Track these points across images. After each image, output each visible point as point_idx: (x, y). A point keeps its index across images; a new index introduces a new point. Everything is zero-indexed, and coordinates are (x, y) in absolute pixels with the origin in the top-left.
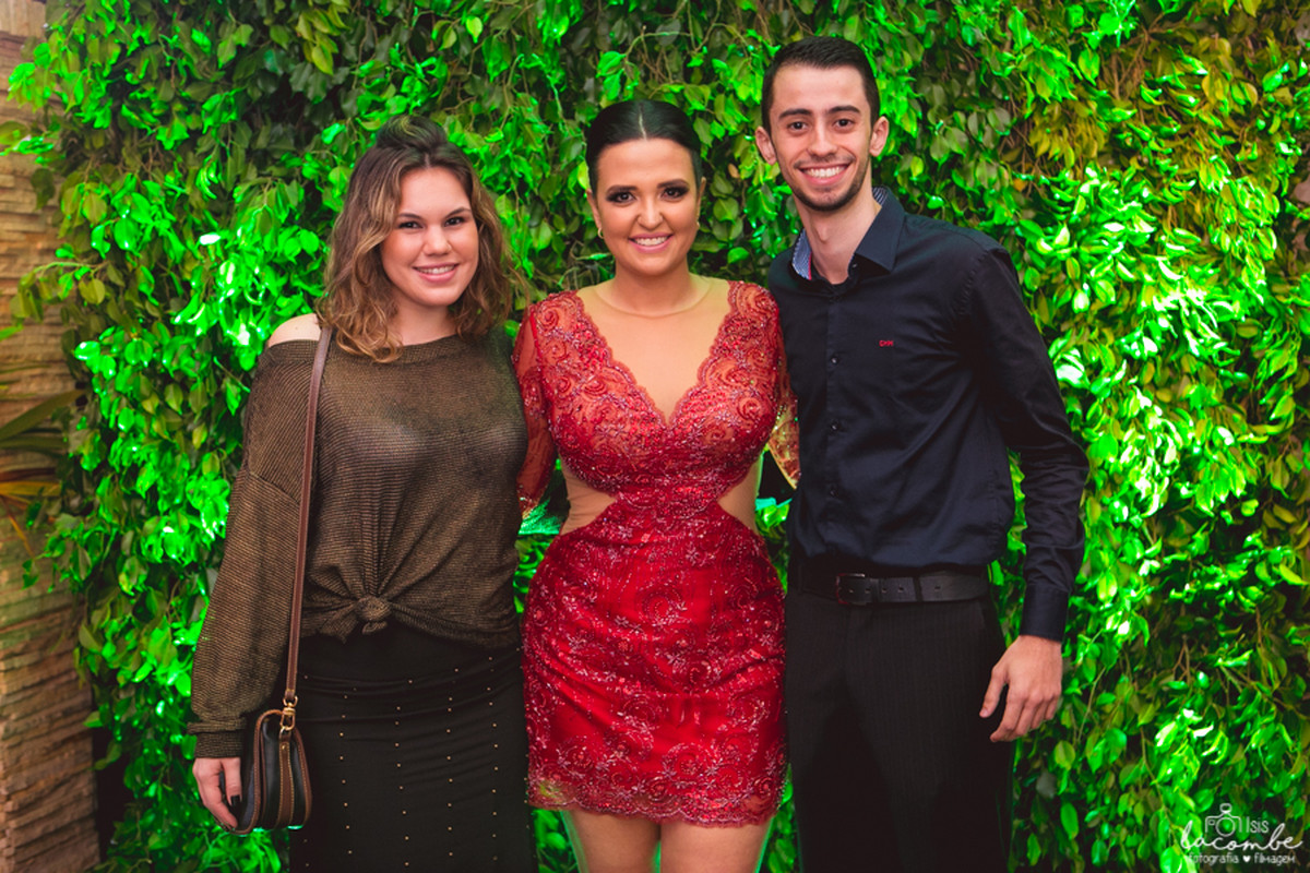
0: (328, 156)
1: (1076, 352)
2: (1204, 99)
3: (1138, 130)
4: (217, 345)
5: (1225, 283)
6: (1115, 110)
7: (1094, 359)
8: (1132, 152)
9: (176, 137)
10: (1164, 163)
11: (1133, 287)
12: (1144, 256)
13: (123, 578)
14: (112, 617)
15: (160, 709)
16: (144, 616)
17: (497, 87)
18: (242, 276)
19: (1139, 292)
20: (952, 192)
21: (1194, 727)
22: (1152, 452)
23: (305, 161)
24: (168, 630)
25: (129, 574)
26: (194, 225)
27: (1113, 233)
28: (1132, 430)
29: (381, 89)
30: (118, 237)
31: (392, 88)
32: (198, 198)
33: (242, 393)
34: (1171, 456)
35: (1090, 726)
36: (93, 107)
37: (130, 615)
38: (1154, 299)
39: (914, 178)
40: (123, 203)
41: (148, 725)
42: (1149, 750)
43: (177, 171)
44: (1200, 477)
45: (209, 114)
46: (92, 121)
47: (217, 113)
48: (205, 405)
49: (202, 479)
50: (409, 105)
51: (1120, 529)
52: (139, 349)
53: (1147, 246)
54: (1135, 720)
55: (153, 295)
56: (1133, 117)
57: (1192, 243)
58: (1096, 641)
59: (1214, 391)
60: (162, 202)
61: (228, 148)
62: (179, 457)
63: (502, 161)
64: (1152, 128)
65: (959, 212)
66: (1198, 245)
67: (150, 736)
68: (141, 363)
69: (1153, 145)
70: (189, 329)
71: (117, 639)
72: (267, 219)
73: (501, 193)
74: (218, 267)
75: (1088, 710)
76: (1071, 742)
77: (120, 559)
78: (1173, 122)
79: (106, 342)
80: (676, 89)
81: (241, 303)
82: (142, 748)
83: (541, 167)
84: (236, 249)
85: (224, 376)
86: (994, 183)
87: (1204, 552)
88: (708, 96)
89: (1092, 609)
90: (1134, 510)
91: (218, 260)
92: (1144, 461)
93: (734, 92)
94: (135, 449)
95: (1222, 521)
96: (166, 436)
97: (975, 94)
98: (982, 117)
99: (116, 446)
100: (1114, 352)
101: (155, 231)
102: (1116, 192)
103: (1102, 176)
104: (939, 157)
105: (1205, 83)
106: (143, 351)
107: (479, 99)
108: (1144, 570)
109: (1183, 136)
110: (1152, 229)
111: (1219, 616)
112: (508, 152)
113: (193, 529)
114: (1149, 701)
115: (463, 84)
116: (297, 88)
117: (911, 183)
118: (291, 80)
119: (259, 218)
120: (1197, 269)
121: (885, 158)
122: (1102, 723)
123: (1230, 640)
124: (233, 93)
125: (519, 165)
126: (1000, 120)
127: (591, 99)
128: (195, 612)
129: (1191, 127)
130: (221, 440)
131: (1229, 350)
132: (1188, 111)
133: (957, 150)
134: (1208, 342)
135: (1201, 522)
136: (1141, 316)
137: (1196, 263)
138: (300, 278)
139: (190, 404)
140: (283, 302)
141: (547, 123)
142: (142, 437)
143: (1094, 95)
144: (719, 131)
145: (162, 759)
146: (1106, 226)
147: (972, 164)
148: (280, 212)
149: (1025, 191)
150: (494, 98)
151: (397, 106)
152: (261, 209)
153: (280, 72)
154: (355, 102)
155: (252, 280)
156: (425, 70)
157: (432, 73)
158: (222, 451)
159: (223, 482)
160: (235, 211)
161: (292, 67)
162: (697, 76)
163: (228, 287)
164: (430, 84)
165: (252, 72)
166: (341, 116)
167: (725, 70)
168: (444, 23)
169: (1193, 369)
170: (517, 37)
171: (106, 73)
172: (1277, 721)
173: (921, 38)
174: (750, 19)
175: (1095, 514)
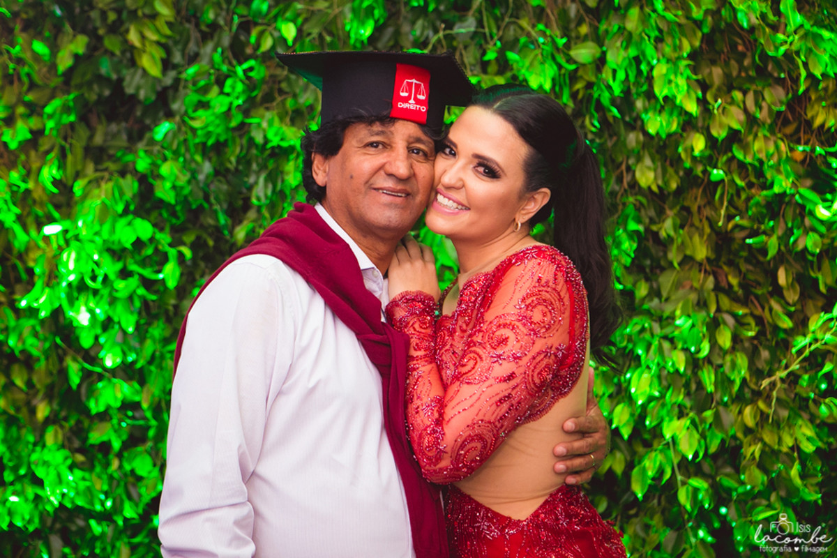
0: (159, 152)
4: (59, 325)
9: (20, 138)
18: (83, 262)
20: (734, 165)
23: (138, 157)
26: (37, 217)
29: (205, 90)
31: (216, 89)
32: (40, 192)
33: (83, 369)
39: (697, 153)
43: (20, 167)
45: (50, 116)
47: (57, 116)
48: (48, 381)
49: (46, 450)
50: (231, 104)
60: (8, 197)
61: (67, 146)
62: (24, 431)
65: (740, 183)
70: (34, 312)
72: (104, 212)
74: (60, 254)
81: (81, 287)
84: (77, 238)
85: (65, 354)
86: (772, 155)
91: (61, 249)
93: (526, 82)
96: (12, 411)
97: (752, 73)
98: (759, 96)
104: (720, 134)
107: (295, 96)
113: (37, 497)
115: (280, 82)
116: (130, 91)
117: (694, 159)
118: (125, 84)
119: (97, 211)
121: (669, 136)
124: (72, 96)
126: (775, 98)
130: (63, 414)
133: (736, 126)
138: (136, 263)
139: (35, 380)
140: (120, 285)
147: (750, 138)
148: (116, 203)
149: (803, 162)
150: (308, 94)
151: (221, 105)
152: (99, 202)
153: (114, 77)
154: (183, 102)
155: (91, 265)
156: (245, 71)
157: (251, 74)
158: (64, 423)
159: (66, 452)
160: (76, 203)
161: (125, 72)
162: (493, 68)
163: (70, 273)
164: (250, 84)
165: (88, 77)
166: (169, 115)
167: (517, 62)
168: (261, 28)
170: (329, 39)
173: (698, 24)
174: (540, 14)
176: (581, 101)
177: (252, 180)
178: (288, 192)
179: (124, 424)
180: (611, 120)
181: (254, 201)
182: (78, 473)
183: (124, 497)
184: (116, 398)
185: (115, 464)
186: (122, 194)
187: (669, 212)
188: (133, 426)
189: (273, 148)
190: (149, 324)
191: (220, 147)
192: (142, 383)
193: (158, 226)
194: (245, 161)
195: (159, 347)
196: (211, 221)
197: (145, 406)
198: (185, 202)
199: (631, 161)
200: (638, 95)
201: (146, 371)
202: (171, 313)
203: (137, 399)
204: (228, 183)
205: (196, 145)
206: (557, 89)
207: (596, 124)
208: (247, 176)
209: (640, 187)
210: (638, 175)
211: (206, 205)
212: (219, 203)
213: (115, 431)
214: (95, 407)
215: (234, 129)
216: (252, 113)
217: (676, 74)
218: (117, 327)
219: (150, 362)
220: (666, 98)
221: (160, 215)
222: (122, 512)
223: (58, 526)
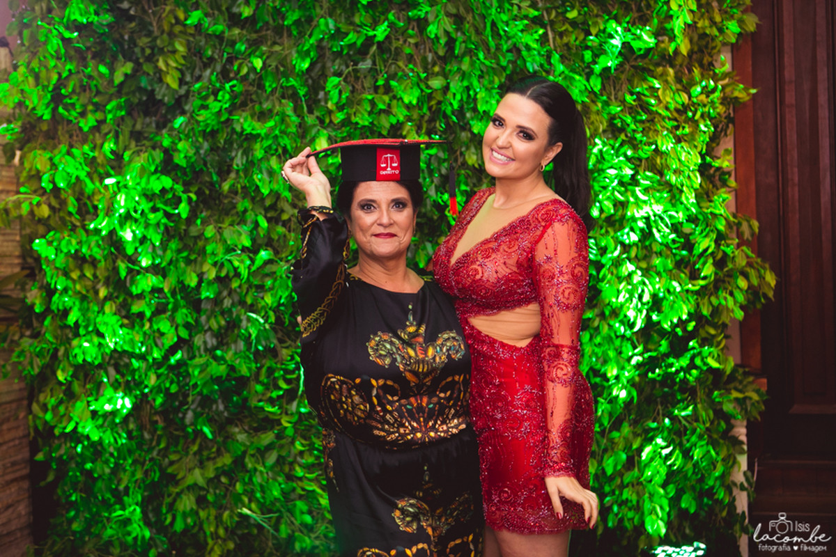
0: (177, 135)
2: (660, 101)
3: (624, 118)
4: (113, 240)
5: (673, 201)
6: (611, 107)
7: (603, 244)
8: (622, 130)
9: (90, 125)
10: (639, 136)
11: (623, 205)
12: (630, 187)
13: (59, 373)
14: (52, 396)
15: (79, 449)
16: (71, 396)
17: (271, 98)
18: (129, 201)
19: (627, 207)
21: (662, 448)
22: (637, 296)
23: (164, 137)
24: (85, 402)
25: (63, 370)
26: (100, 174)
27: (611, 175)
28: (624, 283)
29: (205, 98)
30: (57, 180)
31: (212, 98)
32: (102, 157)
33: (128, 267)
34: (646, 298)
35: (605, 451)
36: (43, 108)
37: (61, 395)
38: (635, 211)
40: (60, 161)
41: (72, 459)
42: (639, 462)
43: (90, 143)
44: (664, 309)
45: (110, 112)
46: (42, 116)
47: (114, 111)
48: (106, 274)
49: (105, 316)
50: (221, 107)
51: (619, 339)
52: (69, 243)
53: (630, 181)
54: (631, 446)
55: (77, 213)
56: (622, 110)
57: (655, 180)
58: (608, 403)
59: (669, 261)
60: (82, 161)
61: (120, 130)
62: (91, 304)
63: (274, 137)
64: (633, 117)
66: (658, 181)
67: (73, 465)
68: (70, 251)
69: (633, 126)
70: (98, 232)
71: (55, 409)
72: (143, 171)
73: (273, 155)
74: (115, 196)
75: (605, 441)
76: (595, 459)
77: (57, 363)
78: (643, 114)
79: (50, 239)
80: (370, 97)
81: (128, 217)
82: (68, 472)
83: (295, 141)
84: (125, 186)
85: (117, 258)
87: (667, 352)
88: (387, 101)
89: (606, 384)
90: (627, 328)
91: (115, 193)
92: (632, 300)
93: (401, 99)
94: (66, 299)
95: (676, 333)
96: (84, 292)
99: (55, 298)
100: (615, 241)
101: (77, 178)
102: (612, 152)
103: (604, 144)
105: (660, 92)
106: (71, 244)
108: (634, 362)
109: (648, 121)
110: (632, 172)
111: (676, 388)
112: (277, 132)
113: (100, 344)
114: (638, 435)
115: (251, 95)
118: (156, 92)
119: (139, 170)
120: (658, 194)
122: (613, 449)
123: (682, 401)
124: (123, 100)
125: (283, 139)
127: (323, 103)
128: (101, 391)
129: (653, 117)
130: (115, 295)
131: (677, 239)
132: (651, 108)
134: (666, 234)
135: (664, 335)
136: (628, 220)
137: (658, 191)
138: (161, 203)
139: (98, 273)
140: (151, 216)
141: (298, 116)
142: (70, 293)
143: (600, 99)
144: (393, 120)
145: (80, 479)
146: (608, 171)
148: (150, 166)
150: (269, 102)
151: (215, 108)
152: (139, 165)
153: (149, 88)
154: (192, 105)
155: (134, 204)
156: (231, 87)
157: (235, 89)
158: (116, 300)
159: (117, 317)
160: (125, 166)
161: (156, 85)
162: (381, 90)
163: (121, 207)
164: (234, 95)
165: (133, 88)
166: (183, 113)
167: (396, 87)
168: (241, 61)
169: (659, 250)
170: (282, 69)
171: (50, 89)
172: (707, 444)
173: (504, 68)
174: (410, 59)
175: (605, 330)
176: (434, 112)
177: (233, 154)
178: (256, 162)
179: (153, 302)
180: (452, 124)
181: (235, 167)
182: (125, 330)
183: (153, 345)
184: (148, 286)
185: (147, 325)
186: (154, 160)
187: (485, 180)
188: (158, 303)
189: (247, 134)
190: (169, 241)
191: (214, 133)
192: (164, 276)
193: (175, 180)
194: (229, 142)
195: (175, 255)
196: (207, 179)
197: (166, 290)
198: (192, 166)
199: (463, 149)
200: (468, 109)
201: (166, 269)
202: (182, 235)
203: (161, 286)
204: (219, 156)
205: (199, 132)
206: (420, 104)
207: (443, 126)
208: (231, 152)
209: (468, 165)
210: (467, 157)
211: (205, 169)
212: (213, 167)
213: (148, 305)
214: (135, 290)
215: (223, 123)
216: (234, 113)
217: (490, 97)
218: (149, 242)
219: (170, 263)
220: (484, 112)
221: (176, 174)
222: (151, 354)
223: (112, 362)
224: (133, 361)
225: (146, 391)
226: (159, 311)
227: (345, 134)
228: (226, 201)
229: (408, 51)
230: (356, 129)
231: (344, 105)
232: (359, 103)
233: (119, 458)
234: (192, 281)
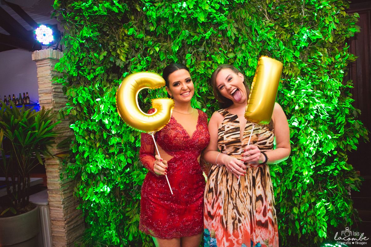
1: (296, 119)
2: (322, 61)
3: (308, 69)
4: (101, 123)
5: (328, 102)
6: (303, 64)
7: (300, 120)
8: (307, 73)
9: (91, 77)
10: (314, 76)
11: (307, 104)
12: (310, 97)
13: (82, 177)
14: (81, 185)
15: (92, 205)
16: (88, 185)
17: (163, 63)
18: (106, 108)
19: (309, 105)
21: (325, 203)
22: (313, 141)
23: (119, 81)
24: (92, 189)
26: (96, 97)
27: (303, 92)
28: (309, 137)
29: (136, 64)
30: (79, 100)
31: (139, 64)
32: (96, 91)
33: (107, 134)
34: (317, 142)
35: (300, 203)
36: (73, 71)
37: (85, 185)
38: (313, 106)
40: (80, 92)
41: (90, 209)
42: (314, 208)
43: (92, 85)
44: (324, 146)
45: (98, 71)
46: (73, 74)
47: (99, 71)
48: (99, 137)
49: (99, 154)
50: (143, 68)
51: (307, 159)
52: (84, 125)
53: (311, 95)
54: (311, 201)
55: (87, 113)
56: (306, 66)
57: (321, 93)
58: (301, 184)
59: (326, 127)
60: (88, 92)
61: (102, 79)
62: (94, 149)
64: (311, 68)
67: (90, 211)
68: (84, 128)
69: (311, 72)
70: (95, 120)
71: (82, 190)
72: (111, 94)
74: (100, 106)
75: (300, 199)
76: (297, 207)
77: (82, 173)
78: (315, 67)
79: (76, 124)
80: (204, 62)
81: (106, 114)
82: (89, 214)
84: (104, 102)
85: (103, 131)
87: (325, 163)
88: (211, 64)
89: (301, 177)
90: (310, 154)
91: (101, 104)
92: (312, 143)
93: (217, 62)
94: (84, 148)
95: (328, 155)
96: (91, 145)
99: (80, 147)
100: (304, 119)
101: (87, 99)
102: (305, 82)
103: (301, 79)
105: (322, 58)
108: (312, 167)
109: (318, 70)
110: (312, 91)
111: (328, 177)
113: (97, 166)
114: (314, 197)
115: (155, 63)
116: (118, 65)
118: (116, 63)
119: (109, 95)
120: (322, 100)
123: (331, 182)
124: (103, 67)
128: (98, 184)
129: (320, 68)
130: (103, 145)
131: (329, 117)
132: (319, 64)
134: (325, 116)
135: (324, 156)
136: (310, 111)
137: (322, 98)
139: (96, 137)
140: (115, 113)
142: (85, 145)
143: (298, 61)
145: (94, 216)
146: (302, 90)
149: (283, 83)
151: (140, 68)
152: (109, 92)
154: (131, 67)
155: (108, 109)
156: (146, 59)
158: (103, 148)
159: (103, 155)
160: (104, 93)
161: (116, 60)
162: (208, 59)
163: (102, 110)
164: (147, 61)
165: (107, 62)
166: (127, 71)
167: (214, 58)
168: (150, 49)
169: (321, 122)
170: (167, 52)
171: (75, 64)
172: (343, 201)
173: (259, 49)
174: (220, 46)
175: (302, 156)
179: (118, 148)
181: (149, 92)
182: (106, 160)
183: (118, 166)
184: (115, 142)
185: (116, 157)
188: (120, 149)
192: (122, 138)
195: (125, 129)
197: (122, 144)
200: (244, 66)
201: (122, 135)
203: (120, 142)
213: (116, 150)
214: (110, 143)
217: (254, 60)
218: (115, 124)
219: (123, 133)
220: (251, 66)
222: (118, 169)
223: (103, 172)
224: (111, 171)
225: (117, 183)
226: (120, 151)
227: (194, 77)
228: (146, 106)
229: (219, 43)
230: (198, 75)
231: (193, 65)
232: (199, 64)
233: (107, 209)
234: (132, 140)
